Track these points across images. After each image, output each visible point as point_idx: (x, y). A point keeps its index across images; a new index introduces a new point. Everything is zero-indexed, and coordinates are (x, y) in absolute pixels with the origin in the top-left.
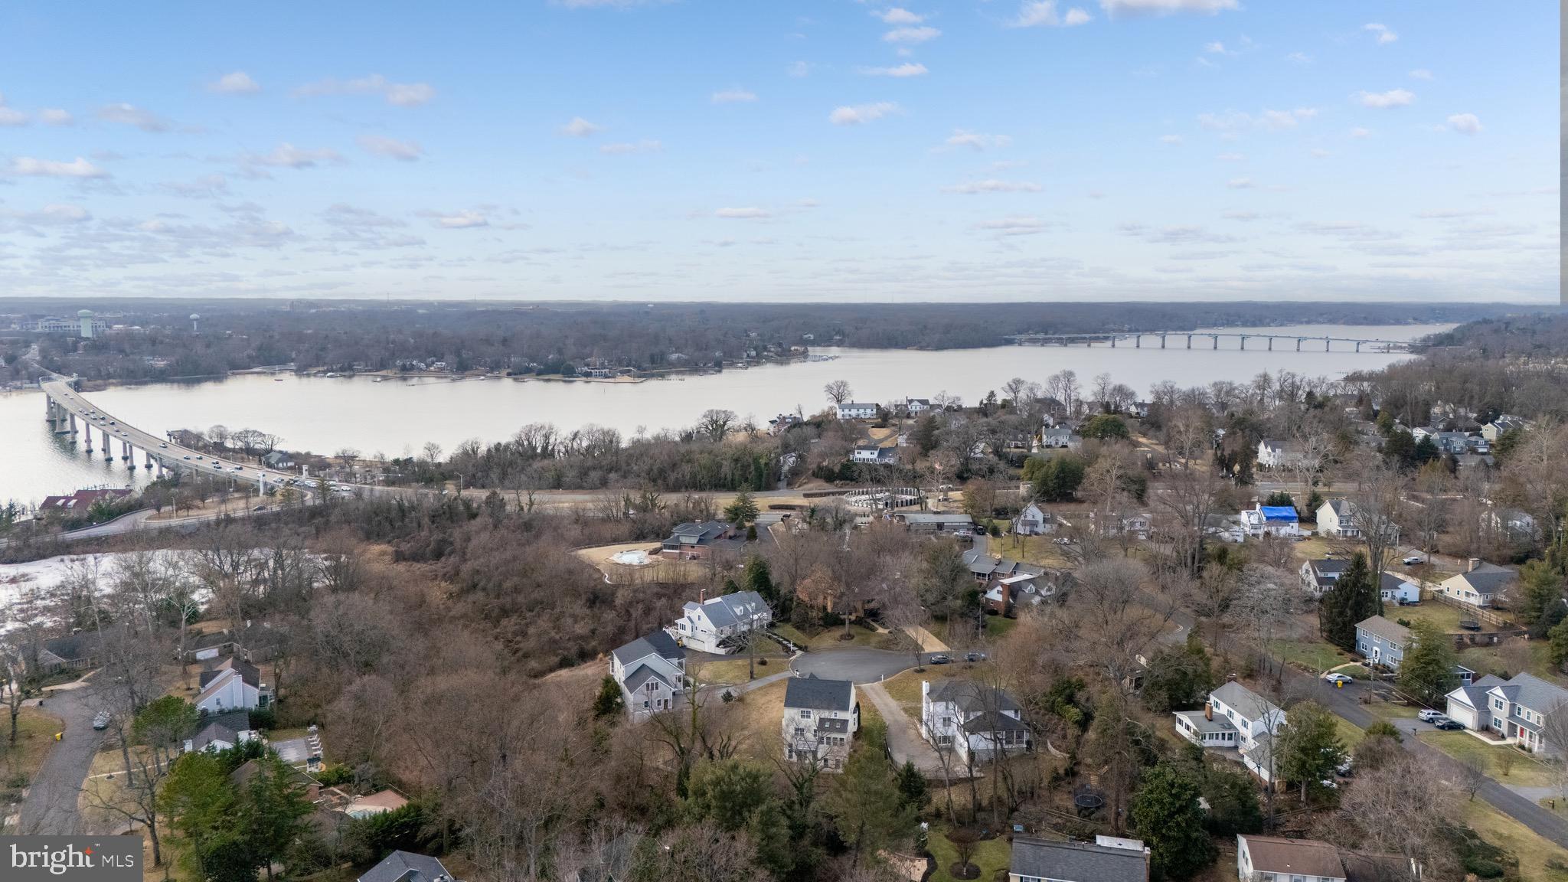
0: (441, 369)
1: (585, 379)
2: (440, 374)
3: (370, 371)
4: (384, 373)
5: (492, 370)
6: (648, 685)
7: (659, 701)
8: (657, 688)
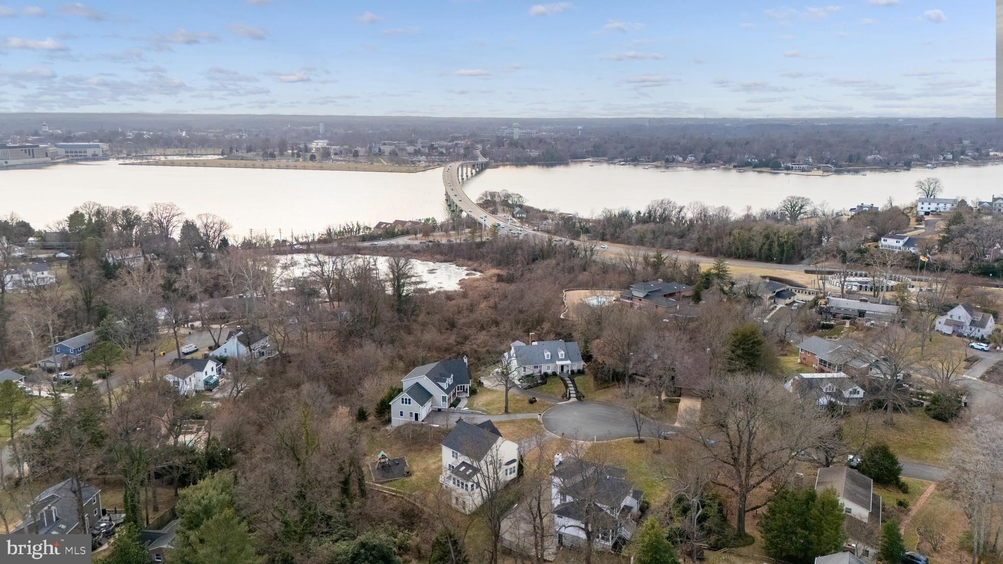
0: (691, 162)
1: (786, 172)
2: (690, 165)
3: (649, 162)
4: (655, 163)
5: (725, 163)
6: (403, 399)
7: (411, 413)
8: (410, 403)
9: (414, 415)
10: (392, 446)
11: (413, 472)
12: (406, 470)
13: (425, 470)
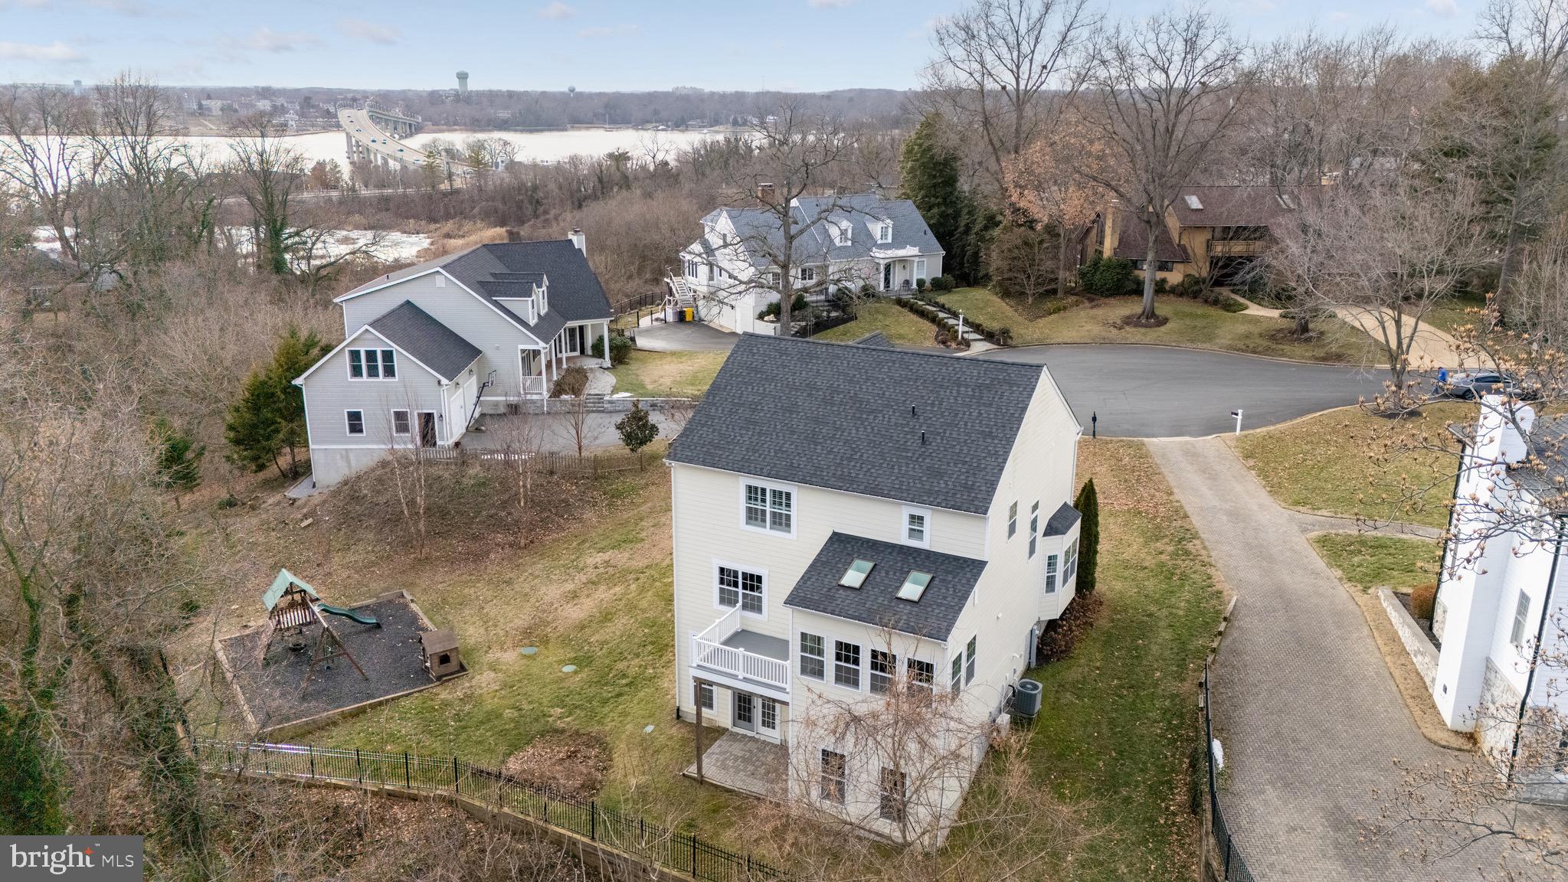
6: (355, 355)
7: (401, 416)
8: (390, 371)
9: (415, 424)
10: (327, 555)
11: (469, 652)
12: (434, 648)
13: (533, 635)
